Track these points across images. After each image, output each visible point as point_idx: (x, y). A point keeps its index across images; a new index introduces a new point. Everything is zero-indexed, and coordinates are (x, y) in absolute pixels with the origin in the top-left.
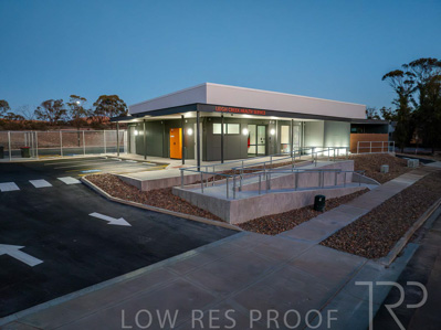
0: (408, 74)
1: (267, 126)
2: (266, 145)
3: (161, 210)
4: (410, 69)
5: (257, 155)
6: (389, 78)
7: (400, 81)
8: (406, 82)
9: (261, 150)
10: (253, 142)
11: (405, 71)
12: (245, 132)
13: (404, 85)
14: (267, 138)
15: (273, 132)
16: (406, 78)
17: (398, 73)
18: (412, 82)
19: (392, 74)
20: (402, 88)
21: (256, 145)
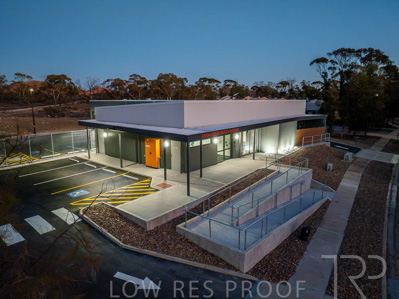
0: (332, 61)
2: (231, 149)
3: (177, 259)
4: (333, 57)
6: (315, 64)
7: (324, 68)
8: (330, 68)
10: (220, 148)
11: (329, 58)
13: (328, 71)
14: (232, 143)
15: (237, 137)
16: (329, 64)
17: (324, 60)
18: (335, 68)
19: (318, 61)
20: (326, 74)
21: (224, 151)
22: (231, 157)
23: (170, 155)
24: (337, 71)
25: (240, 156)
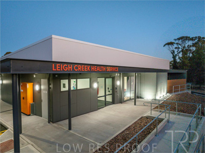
0: (177, 44)
1: (113, 79)
2: (113, 95)
4: (177, 42)
6: (167, 46)
7: (173, 48)
8: (176, 48)
9: (109, 99)
12: (95, 85)
13: (175, 50)
15: (118, 83)
16: (175, 46)
17: (171, 43)
18: (179, 48)
19: (168, 44)
20: (174, 51)
21: (105, 96)
23: (41, 101)
24: (180, 50)
25: (121, 101)
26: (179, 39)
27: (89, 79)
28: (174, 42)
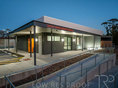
0: (109, 23)
1: (72, 38)
2: (71, 46)
4: (109, 22)
5: (68, 50)
6: (103, 24)
9: (69, 48)
10: (66, 44)
12: (63, 40)
15: (74, 40)
16: (108, 24)
17: (106, 23)
19: (104, 23)
20: (107, 27)
21: (67, 46)
22: (71, 50)
23: (38, 46)
24: (111, 27)
25: (76, 50)
26: (110, 20)
27: (60, 37)
28: (107, 22)
